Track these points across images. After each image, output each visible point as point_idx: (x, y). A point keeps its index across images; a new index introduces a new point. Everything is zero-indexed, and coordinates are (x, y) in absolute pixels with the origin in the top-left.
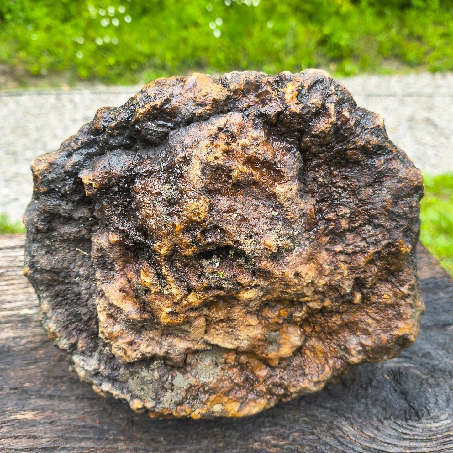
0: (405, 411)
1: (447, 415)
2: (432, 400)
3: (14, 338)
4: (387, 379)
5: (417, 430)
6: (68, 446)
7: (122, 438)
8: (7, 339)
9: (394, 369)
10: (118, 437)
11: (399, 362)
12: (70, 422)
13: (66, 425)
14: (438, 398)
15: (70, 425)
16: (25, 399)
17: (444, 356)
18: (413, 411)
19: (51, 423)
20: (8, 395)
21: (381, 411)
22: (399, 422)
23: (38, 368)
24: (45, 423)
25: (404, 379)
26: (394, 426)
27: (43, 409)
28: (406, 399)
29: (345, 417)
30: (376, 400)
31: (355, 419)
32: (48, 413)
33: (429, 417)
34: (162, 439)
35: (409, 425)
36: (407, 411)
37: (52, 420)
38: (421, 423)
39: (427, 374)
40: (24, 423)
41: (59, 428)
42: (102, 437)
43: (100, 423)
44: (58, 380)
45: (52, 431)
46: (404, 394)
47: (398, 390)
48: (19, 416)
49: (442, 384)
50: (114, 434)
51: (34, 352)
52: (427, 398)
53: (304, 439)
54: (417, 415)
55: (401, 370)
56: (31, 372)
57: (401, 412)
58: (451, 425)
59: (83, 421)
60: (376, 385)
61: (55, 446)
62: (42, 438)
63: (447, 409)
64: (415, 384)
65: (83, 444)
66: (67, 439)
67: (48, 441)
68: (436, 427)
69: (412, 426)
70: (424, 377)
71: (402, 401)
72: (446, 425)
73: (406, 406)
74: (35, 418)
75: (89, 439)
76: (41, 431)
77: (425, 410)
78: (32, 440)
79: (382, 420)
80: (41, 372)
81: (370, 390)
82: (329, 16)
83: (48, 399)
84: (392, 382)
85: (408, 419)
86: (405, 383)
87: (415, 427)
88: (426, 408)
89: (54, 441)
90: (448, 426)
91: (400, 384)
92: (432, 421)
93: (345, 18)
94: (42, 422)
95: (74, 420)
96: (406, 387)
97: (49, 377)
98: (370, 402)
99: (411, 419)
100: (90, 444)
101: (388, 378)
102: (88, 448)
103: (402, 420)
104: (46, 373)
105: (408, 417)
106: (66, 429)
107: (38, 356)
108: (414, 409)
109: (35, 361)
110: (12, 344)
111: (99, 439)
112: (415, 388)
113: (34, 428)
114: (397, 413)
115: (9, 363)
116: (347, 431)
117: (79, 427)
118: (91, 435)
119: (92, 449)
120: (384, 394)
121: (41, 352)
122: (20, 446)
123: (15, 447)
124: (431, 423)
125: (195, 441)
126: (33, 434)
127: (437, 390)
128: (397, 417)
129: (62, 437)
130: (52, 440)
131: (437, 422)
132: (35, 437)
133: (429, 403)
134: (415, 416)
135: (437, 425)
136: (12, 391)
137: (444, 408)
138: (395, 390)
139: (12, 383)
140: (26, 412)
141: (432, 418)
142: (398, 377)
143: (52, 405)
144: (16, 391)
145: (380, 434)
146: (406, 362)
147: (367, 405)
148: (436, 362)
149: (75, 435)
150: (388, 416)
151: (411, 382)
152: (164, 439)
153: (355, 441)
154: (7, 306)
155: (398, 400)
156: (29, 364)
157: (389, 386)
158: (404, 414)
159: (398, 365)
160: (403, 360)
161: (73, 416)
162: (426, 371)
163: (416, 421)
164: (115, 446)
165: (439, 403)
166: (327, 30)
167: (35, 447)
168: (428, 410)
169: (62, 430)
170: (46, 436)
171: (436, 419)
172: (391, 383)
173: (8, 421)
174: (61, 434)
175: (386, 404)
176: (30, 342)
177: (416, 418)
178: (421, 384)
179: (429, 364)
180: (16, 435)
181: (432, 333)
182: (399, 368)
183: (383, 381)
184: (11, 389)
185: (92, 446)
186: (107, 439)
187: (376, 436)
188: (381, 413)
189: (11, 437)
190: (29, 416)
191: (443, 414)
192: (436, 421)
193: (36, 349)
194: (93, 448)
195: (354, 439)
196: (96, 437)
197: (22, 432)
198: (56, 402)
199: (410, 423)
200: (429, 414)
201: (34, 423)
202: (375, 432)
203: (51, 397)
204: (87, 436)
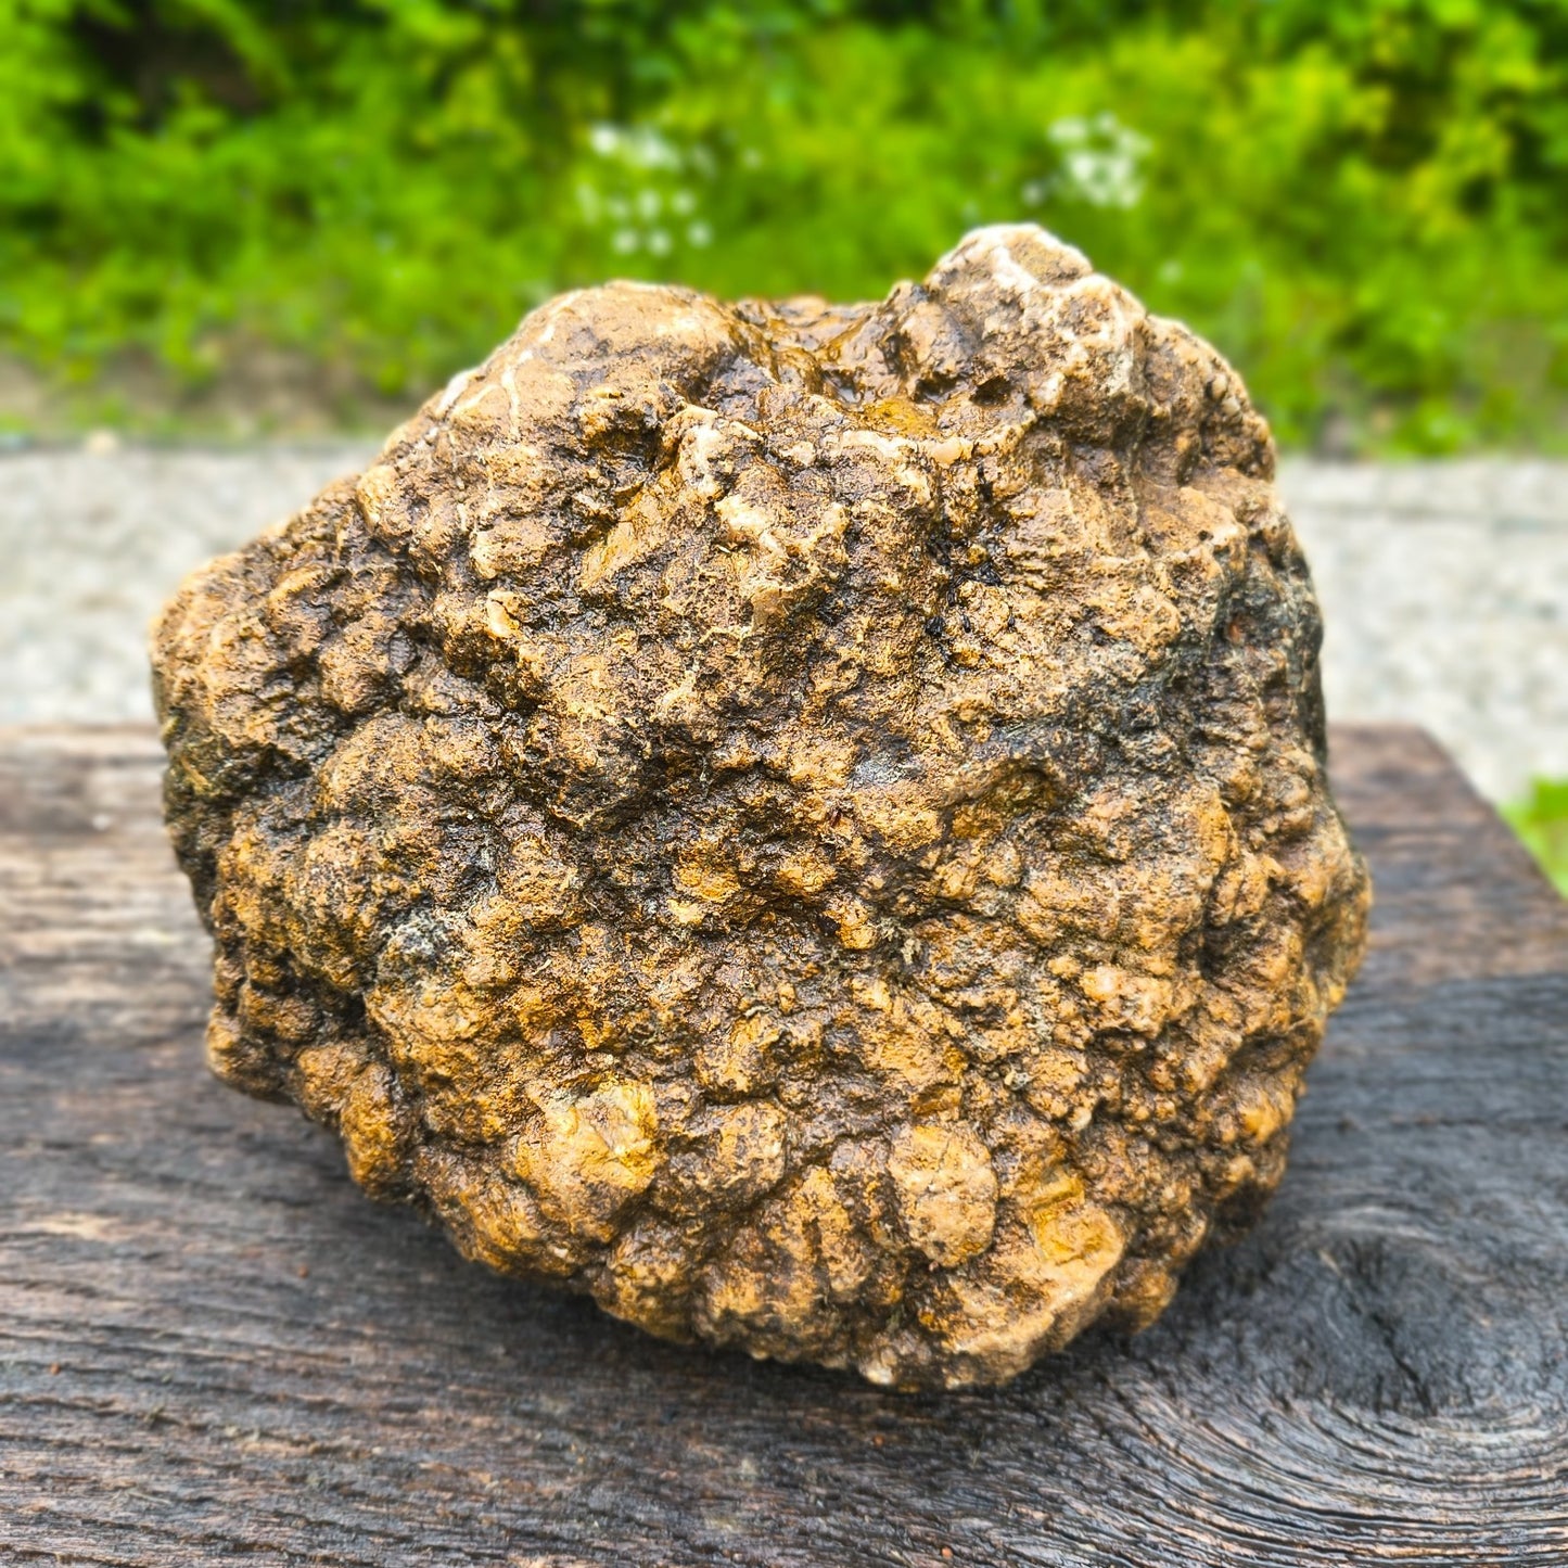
0: (1381, 1378)
1: (1537, 1413)
2: (1488, 1358)
3: (95, 1006)
4: (1330, 1270)
5: (1413, 1445)
6: (188, 1331)
7: (368, 1331)
8: (73, 1005)
9: (1360, 1241)
10: (356, 1328)
11: (1381, 1221)
12: (210, 1262)
13: (195, 1270)
14: (1512, 1354)
15: (210, 1270)
16: (88, 1179)
17: (1557, 1221)
18: (1410, 1383)
19: (150, 1258)
20: (35, 1162)
21: (1291, 1369)
22: (1351, 1412)
23: (149, 1095)
24: (129, 1256)
25: (1394, 1277)
26: (1328, 1421)
27: (135, 1215)
28: (1389, 1342)
29: (1152, 1368)
30: (1278, 1329)
31: (1188, 1381)
32: (148, 1229)
33: (1469, 1410)
34: (500, 1350)
35: (1387, 1427)
36: (1387, 1383)
37: (154, 1249)
38: (1434, 1425)
39: (1485, 1272)
40: (65, 1247)
41: (173, 1276)
42: (303, 1319)
43: (306, 1275)
44: (203, 1138)
45: (145, 1283)
46: (1384, 1325)
47: (1364, 1310)
48: (54, 1226)
49: (1533, 1308)
50: (343, 1317)
51: (146, 1051)
52: (1467, 1348)
53: (991, 1419)
54: (1423, 1397)
55: (1386, 1247)
56: (124, 1106)
57: (1361, 1381)
58: (1546, 1448)
59: (253, 1265)
60: (1285, 1281)
61: (148, 1325)
62: (111, 1297)
63: (1539, 1394)
64: (1431, 1298)
65: (235, 1334)
66: (188, 1313)
67: (126, 1310)
68: (1489, 1448)
69: (1396, 1431)
70: (1469, 1278)
71: (1373, 1346)
72: (1527, 1444)
73: (1385, 1361)
74: (102, 1238)
75: (261, 1319)
76: (112, 1276)
77: (1454, 1383)
78: (77, 1299)
79: (1288, 1397)
80: (155, 1109)
81: (1260, 1295)
82: (1380, 249)
83: (158, 1186)
84: (1348, 1282)
85: (1387, 1407)
86: (1395, 1289)
87: (1407, 1434)
88: (1460, 1379)
89: (147, 1314)
90: (1535, 1447)
91: (1375, 1290)
92: (1476, 1426)
93: (1433, 259)
94: (121, 1251)
95: (226, 1258)
96: (1397, 1302)
97: (174, 1125)
98: (1251, 1334)
99: (1395, 1407)
100: (259, 1335)
101: (1332, 1265)
102: (252, 1348)
103: (1363, 1406)
104: (170, 1114)
105: (1386, 1398)
106: (196, 1282)
107: (156, 1063)
108: (1414, 1377)
109: (145, 1078)
110: (83, 1020)
111: (293, 1325)
112: (1428, 1312)
113: (93, 1267)
114: (1348, 1382)
115: (60, 1071)
116: (1151, 1416)
117: (237, 1280)
118: (270, 1311)
119: (263, 1353)
120: (1310, 1314)
121: (169, 1052)
122: (35, 1311)
123: (21, 1312)
124: (1470, 1431)
125: (609, 1373)
126: (84, 1282)
127: (1510, 1324)
128: (1345, 1396)
129: (175, 1301)
130: (142, 1309)
131: (1496, 1430)
132: (89, 1293)
133: (1477, 1364)
134: (1413, 1400)
135: (1494, 1439)
136: (52, 1153)
137: (1530, 1387)
138: (1354, 1308)
139: (54, 1130)
140: (81, 1217)
141: (1478, 1415)
142: (1373, 1266)
143: (166, 1206)
144: (63, 1153)
145: (1272, 1441)
146: (1408, 1223)
147: (1238, 1340)
148: (1523, 1237)
149: (215, 1303)
150: (1311, 1388)
151: (1420, 1289)
152: (508, 1353)
153: (1177, 1452)
154: (97, 915)
155: (1358, 1342)
156: (122, 1082)
157: (1332, 1289)
158: (1372, 1389)
159: (1380, 1229)
160: (1402, 1215)
161: (226, 1248)
162: (1481, 1261)
163: (1415, 1416)
164: (339, 1351)
165: (1510, 1370)
166: (1368, 296)
167: (82, 1319)
168: (1468, 1389)
169: (181, 1284)
170: (126, 1293)
171: (1493, 1418)
172: (1340, 1285)
173: (19, 1236)
174: (172, 1294)
175: (1312, 1346)
176: (145, 1022)
177: (1419, 1407)
178: (1455, 1299)
179: (1494, 1240)
180: (33, 1277)
181: (1526, 1144)
182: (1381, 1239)
183: (1312, 1273)
184: (49, 1145)
185: (264, 1342)
186: (319, 1328)
187: (1258, 1445)
188: (1287, 1376)
189: (15, 1282)
190: (87, 1228)
191: (1524, 1406)
192: (1492, 1425)
193: (156, 1042)
194: (267, 1348)
195: (1172, 1443)
196: (285, 1317)
197: (54, 1271)
198: (181, 1199)
199: (1392, 1418)
200: (1470, 1401)
201: (95, 1252)
202: (1257, 1432)
203: (168, 1182)
204: (257, 1311)
